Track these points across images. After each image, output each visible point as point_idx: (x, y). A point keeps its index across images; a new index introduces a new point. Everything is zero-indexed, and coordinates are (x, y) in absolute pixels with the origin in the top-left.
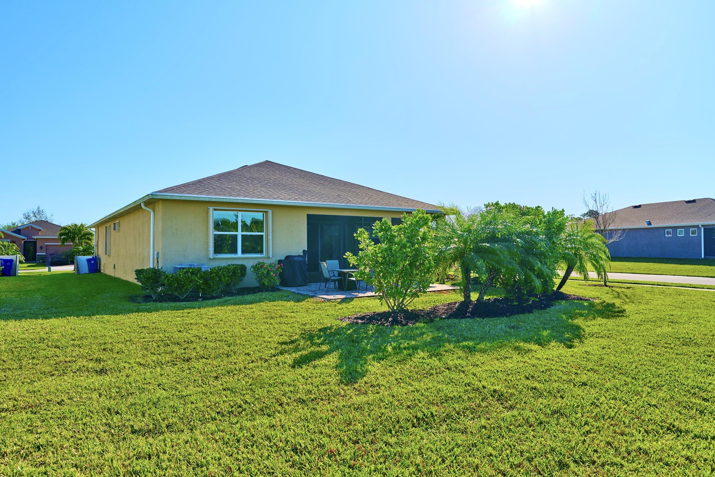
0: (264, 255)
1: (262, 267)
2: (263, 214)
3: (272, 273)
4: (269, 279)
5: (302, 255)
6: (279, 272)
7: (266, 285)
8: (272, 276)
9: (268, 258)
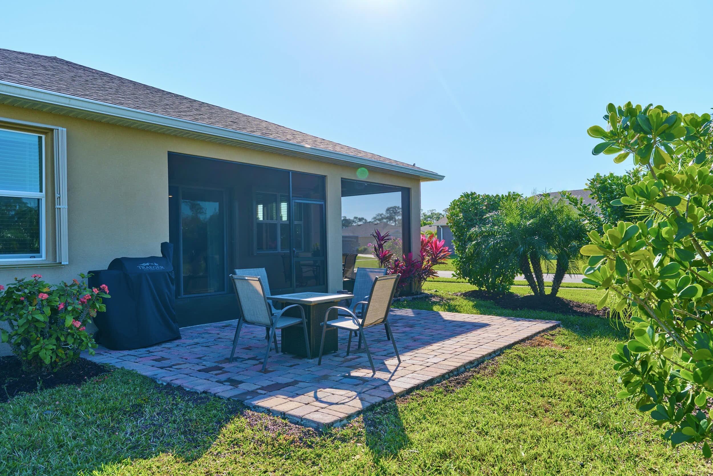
0: (43, 257)
1: (30, 298)
2: (40, 138)
3: (69, 321)
4: (58, 339)
5: (161, 255)
6: (94, 314)
7: (47, 361)
8: (70, 328)
9: (57, 265)
